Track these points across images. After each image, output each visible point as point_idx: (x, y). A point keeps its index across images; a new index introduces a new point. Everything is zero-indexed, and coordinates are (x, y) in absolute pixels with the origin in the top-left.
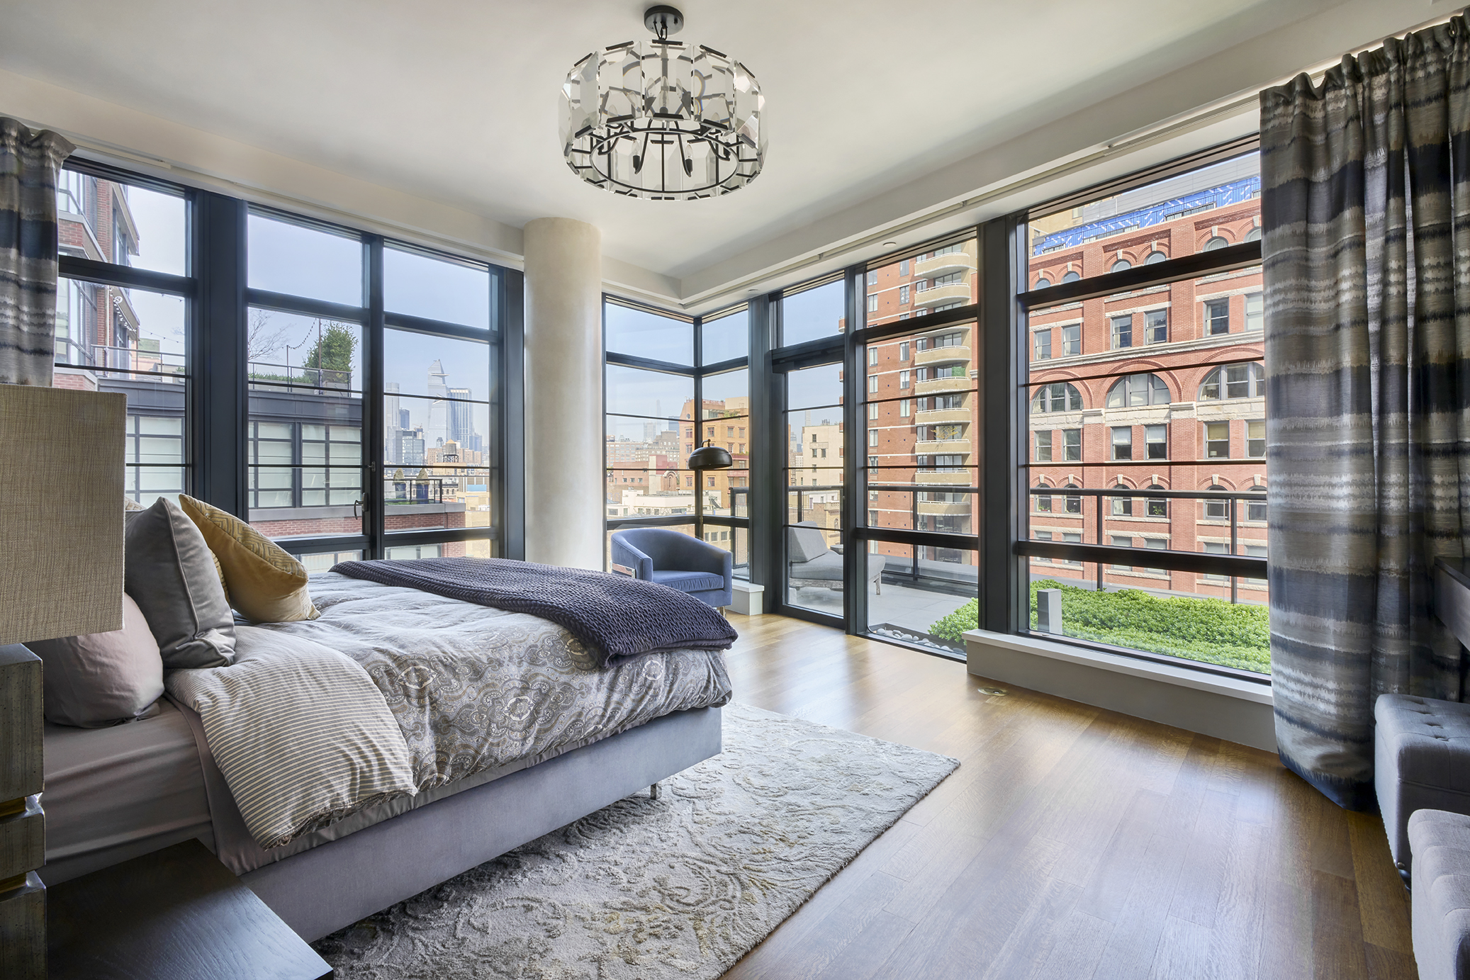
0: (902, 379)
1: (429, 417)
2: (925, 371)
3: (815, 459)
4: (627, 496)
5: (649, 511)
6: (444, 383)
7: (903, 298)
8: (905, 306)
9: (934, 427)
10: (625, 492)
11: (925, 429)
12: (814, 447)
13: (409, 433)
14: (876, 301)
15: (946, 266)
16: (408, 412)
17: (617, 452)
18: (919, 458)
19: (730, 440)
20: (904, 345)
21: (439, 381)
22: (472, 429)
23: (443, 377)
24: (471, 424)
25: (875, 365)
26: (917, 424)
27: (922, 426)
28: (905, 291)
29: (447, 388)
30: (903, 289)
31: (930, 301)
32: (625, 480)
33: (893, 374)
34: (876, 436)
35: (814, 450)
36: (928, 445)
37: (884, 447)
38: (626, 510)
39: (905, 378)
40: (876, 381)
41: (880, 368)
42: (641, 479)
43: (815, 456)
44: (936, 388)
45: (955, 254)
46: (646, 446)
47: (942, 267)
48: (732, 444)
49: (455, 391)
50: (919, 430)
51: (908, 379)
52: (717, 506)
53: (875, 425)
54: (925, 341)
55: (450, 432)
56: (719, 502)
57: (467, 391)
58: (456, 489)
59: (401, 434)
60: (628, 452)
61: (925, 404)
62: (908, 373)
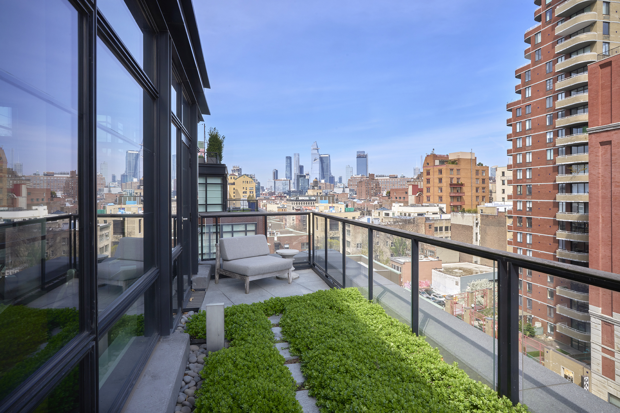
0: (548, 137)
1: (312, 168)
2: (564, 131)
3: (503, 186)
4: (394, 206)
5: (405, 215)
6: (318, 152)
7: (548, 87)
8: (549, 92)
9: (571, 165)
10: (394, 204)
11: (564, 167)
12: (503, 179)
13: (302, 176)
14: (530, 91)
15: (578, 63)
16: (303, 166)
17: (399, 183)
18: (560, 185)
19: (452, 176)
20: (549, 116)
21: (316, 151)
22: (330, 174)
23: (318, 149)
24: (330, 171)
25: (529, 129)
26: (558, 164)
27: (562, 165)
28: (550, 82)
29: (319, 155)
30: (549, 81)
31: (566, 87)
32: (396, 198)
33: (541, 134)
34: (531, 173)
35: (503, 181)
36: (565, 177)
37: (536, 179)
38: (393, 214)
39: (550, 136)
40: (531, 139)
41: (533, 131)
42: (404, 198)
43: (503, 184)
44: (571, 141)
45: (585, 54)
46: (412, 180)
47: (575, 64)
48: (453, 178)
49: (323, 156)
50: (560, 168)
51: (552, 136)
52: (444, 213)
53: (530, 165)
54: (564, 112)
55: (320, 175)
56: (445, 210)
57: (328, 156)
58: (315, 202)
59: (299, 177)
60: (404, 183)
61: (564, 151)
62: (552, 133)
